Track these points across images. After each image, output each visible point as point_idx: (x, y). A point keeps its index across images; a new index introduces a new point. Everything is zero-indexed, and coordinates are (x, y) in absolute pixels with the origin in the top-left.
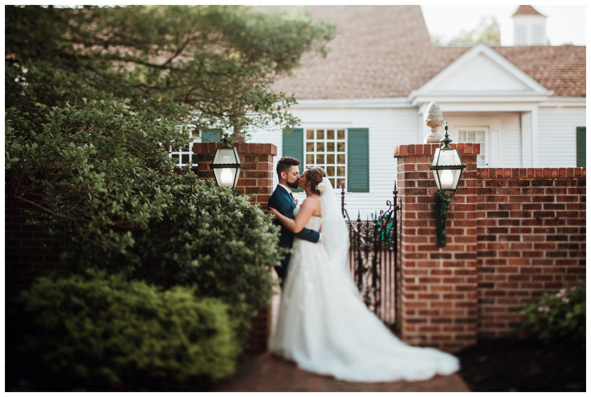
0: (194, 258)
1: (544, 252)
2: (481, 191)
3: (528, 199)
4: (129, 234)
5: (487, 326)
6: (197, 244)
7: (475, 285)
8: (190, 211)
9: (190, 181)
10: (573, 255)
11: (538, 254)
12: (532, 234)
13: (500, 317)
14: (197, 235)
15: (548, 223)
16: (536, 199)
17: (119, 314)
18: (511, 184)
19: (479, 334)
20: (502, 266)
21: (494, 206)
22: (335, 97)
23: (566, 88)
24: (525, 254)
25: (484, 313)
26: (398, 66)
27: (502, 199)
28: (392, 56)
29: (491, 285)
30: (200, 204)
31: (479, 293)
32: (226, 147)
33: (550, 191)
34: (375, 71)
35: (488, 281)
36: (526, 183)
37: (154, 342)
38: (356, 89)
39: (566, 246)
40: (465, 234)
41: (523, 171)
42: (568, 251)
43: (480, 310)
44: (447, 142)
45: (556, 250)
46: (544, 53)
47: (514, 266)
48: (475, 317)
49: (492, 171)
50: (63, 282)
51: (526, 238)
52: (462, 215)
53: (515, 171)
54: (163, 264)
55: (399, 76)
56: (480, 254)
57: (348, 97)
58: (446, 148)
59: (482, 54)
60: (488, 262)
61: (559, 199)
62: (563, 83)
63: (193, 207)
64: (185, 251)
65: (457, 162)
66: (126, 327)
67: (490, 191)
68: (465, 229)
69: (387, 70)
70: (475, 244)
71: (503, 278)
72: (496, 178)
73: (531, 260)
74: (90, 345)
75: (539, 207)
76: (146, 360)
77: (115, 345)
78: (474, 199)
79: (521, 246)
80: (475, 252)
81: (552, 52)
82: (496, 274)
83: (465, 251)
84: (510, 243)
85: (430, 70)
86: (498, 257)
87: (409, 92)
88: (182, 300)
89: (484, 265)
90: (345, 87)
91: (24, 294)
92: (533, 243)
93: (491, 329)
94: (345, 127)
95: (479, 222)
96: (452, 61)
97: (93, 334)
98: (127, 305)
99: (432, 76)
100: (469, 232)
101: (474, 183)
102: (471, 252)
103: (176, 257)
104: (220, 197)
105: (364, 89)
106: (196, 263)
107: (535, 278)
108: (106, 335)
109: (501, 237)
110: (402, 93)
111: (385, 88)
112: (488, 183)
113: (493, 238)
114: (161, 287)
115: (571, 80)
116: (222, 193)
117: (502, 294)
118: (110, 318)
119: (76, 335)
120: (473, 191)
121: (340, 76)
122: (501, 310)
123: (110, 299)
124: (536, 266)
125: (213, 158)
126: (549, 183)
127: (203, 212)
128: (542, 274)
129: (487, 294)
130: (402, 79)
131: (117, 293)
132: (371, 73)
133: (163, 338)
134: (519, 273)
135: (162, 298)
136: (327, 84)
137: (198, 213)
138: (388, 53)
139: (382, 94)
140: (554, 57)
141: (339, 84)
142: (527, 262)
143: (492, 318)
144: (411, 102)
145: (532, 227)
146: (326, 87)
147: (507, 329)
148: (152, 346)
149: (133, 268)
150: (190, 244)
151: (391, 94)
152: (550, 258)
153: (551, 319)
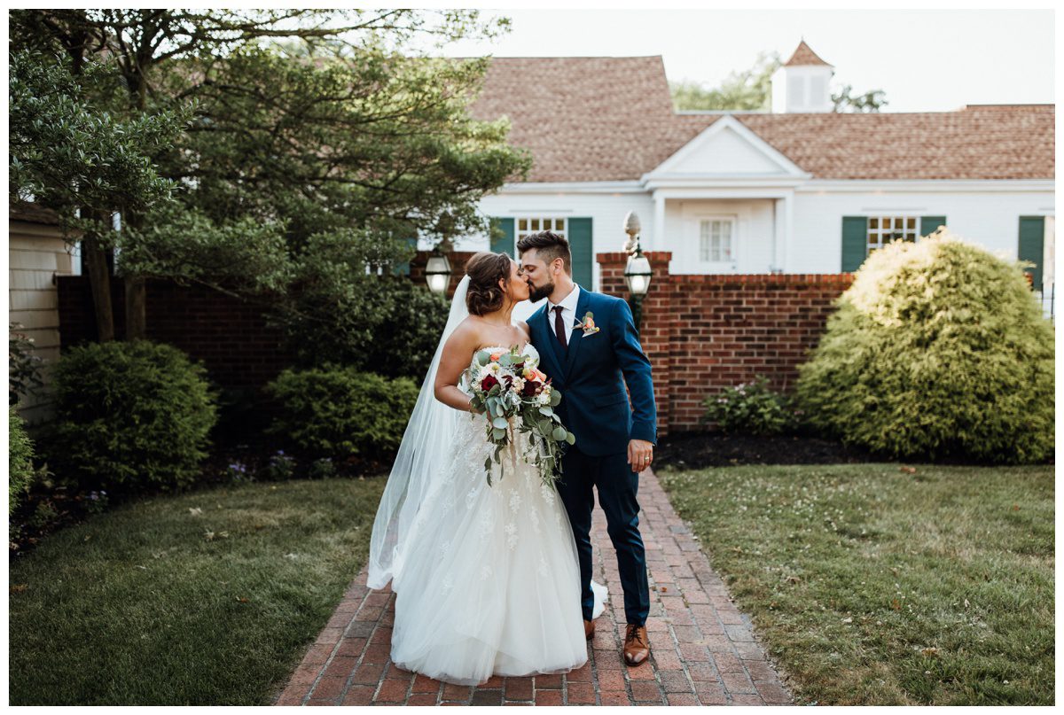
0: (414, 354)
1: (733, 352)
2: (674, 295)
3: (718, 303)
4: (368, 331)
5: (679, 420)
6: (417, 342)
7: (667, 381)
8: (410, 314)
9: (407, 288)
10: (760, 354)
11: (727, 354)
12: (722, 335)
13: (691, 412)
14: (416, 334)
15: (737, 325)
16: (727, 303)
17: (356, 398)
18: (703, 288)
19: (670, 426)
20: (694, 365)
21: (686, 310)
22: (552, 179)
23: (831, 168)
24: (715, 354)
25: (676, 408)
26: (630, 141)
27: (695, 303)
28: (622, 128)
29: (683, 383)
30: (418, 308)
31: (671, 390)
32: (437, 256)
33: (739, 295)
34: (601, 147)
35: (681, 379)
36: (717, 288)
37: (385, 419)
38: (578, 170)
39: (753, 346)
40: (658, 335)
41: (714, 277)
42: (755, 351)
43: (672, 405)
44: (639, 251)
45: (744, 350)
46: (810, 123)
47: (704, 365)
48: (667, 410)
49: (685, 277)
50: (305, 374)
51: (716, 339)
52: (655, 318)
53: (707, 277)
54: (388, 359)
55: (631, 152)
56: (672, 354)
57: (568, 180)
58: (638, 256)
59: (727, 128)
60: (680, 361)
61: (748, 302)
62: (828, 163)
63: (412, 311)
64: (407, 347)
65: (648, 269)
66: (363, 408)
67: (682, 295)
68: (658, 330)
69: (616, 146)
70: (667, 344)
71: (694, 376)
72: (688, 284)
73: (720, 359)
74: (334, 423)
75: (728, 310)
76: (379, 435)
77: (353, 422)
78: (667, 303)
79: (711, 346)
80: (667, 352)
81: (819, 122)
82: (688, 372)
83: (658, 350)
84: (701, 344)
85: (668, 145)
86: (690, 357)
87: (642, 173)
88: (406, 387)
89: (677, 364)
90: (565, 168)
91: (272, 384)
92: (723, 343)
93: (682, 423)
94: (564, 216)
95: (671, 325)
96: (696, 133)
97: (336, 414)
98: (363, 390)
99: (670, 153)
100: (662, 333)
101: (666, 288)
102: (664, 351)
103: (399, 353)
104: (435, 301)
105: (587, 170)
106: (416, 358)
107: (724, 376)
108: (347, 415)
109: (693, 338)
110: (633, 176)
111: (613, 168)
112: (681, 288)
113: (685, 339)
114: (388, 378)
115: (839, 158)
116: (436, 299)
117: (693, 390)
118: (349, 401)
119: (321, 415)
120: (666, 296)
121: (559, 153)
122: (693, 405)
123: (348, 385)
124: (725, 365)
125: (425, 265)
126: (739, 288)
127: (421, 315)
128: (731, 372)
129: (679, 390)
130: (634, 157)
131: (353, 382)
132: (597, 150)
133: (392, 418)
134: (709, 371)
135: (390, 386)
136: (544, 163)
137: (417, 316)
138: (619, 124)
139: (610, 176)
140: (822, 128)
141: (558, 163)
142: (717, 361)
143: (684, 412)
144: (643, 186)
145: (722, 329)
146: (543, 168)
147: (697, 423)
148: (383, 424)
149: (362, 363)
150: (411, 341)
151: (620, 176)
152: (738, 358)
153: (728, 409)
